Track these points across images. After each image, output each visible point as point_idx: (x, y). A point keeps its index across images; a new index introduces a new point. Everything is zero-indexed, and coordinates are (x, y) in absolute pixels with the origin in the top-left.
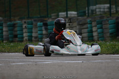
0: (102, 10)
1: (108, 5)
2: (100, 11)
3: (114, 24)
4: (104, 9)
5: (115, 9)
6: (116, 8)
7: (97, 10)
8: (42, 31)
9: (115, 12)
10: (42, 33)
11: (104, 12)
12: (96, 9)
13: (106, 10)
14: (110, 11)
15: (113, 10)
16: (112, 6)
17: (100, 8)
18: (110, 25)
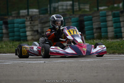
0: (64, 7)
1: (71, 2)
2: (63, 9)
3: (77, 22)
4: (67, 6)
5: (78, 7)
6: (79, 5)
7: (60, 8)
8: (2, 29)
9: (78, 9)
10: (2, 32)
11: (67, 9)
12: (58, 6)
13: (69, 7)
14: (73, 9)
15: (76, 7)
16: (75, 3)
17: (62, 6)
18: (73, 22)
